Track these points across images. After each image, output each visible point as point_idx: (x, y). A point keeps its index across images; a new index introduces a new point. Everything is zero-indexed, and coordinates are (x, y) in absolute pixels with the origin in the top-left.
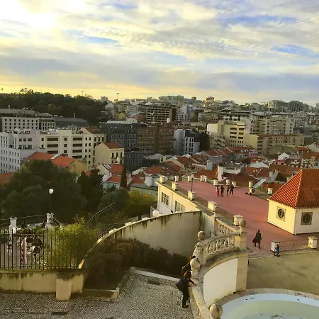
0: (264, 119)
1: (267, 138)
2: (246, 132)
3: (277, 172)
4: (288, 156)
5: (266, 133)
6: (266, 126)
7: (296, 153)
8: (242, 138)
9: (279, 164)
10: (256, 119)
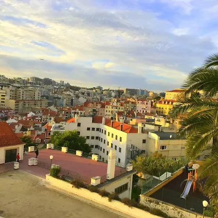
0: (20, 89)
1: (22, 102)
2: (7, 98)
3: (21, 125)
4: (34, 114)
5: (21, 98)
6: (21, 94)
7: (39, 112)
8: (4, 102)
9: (28, 119)
10: (14, 89)
